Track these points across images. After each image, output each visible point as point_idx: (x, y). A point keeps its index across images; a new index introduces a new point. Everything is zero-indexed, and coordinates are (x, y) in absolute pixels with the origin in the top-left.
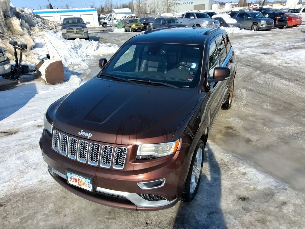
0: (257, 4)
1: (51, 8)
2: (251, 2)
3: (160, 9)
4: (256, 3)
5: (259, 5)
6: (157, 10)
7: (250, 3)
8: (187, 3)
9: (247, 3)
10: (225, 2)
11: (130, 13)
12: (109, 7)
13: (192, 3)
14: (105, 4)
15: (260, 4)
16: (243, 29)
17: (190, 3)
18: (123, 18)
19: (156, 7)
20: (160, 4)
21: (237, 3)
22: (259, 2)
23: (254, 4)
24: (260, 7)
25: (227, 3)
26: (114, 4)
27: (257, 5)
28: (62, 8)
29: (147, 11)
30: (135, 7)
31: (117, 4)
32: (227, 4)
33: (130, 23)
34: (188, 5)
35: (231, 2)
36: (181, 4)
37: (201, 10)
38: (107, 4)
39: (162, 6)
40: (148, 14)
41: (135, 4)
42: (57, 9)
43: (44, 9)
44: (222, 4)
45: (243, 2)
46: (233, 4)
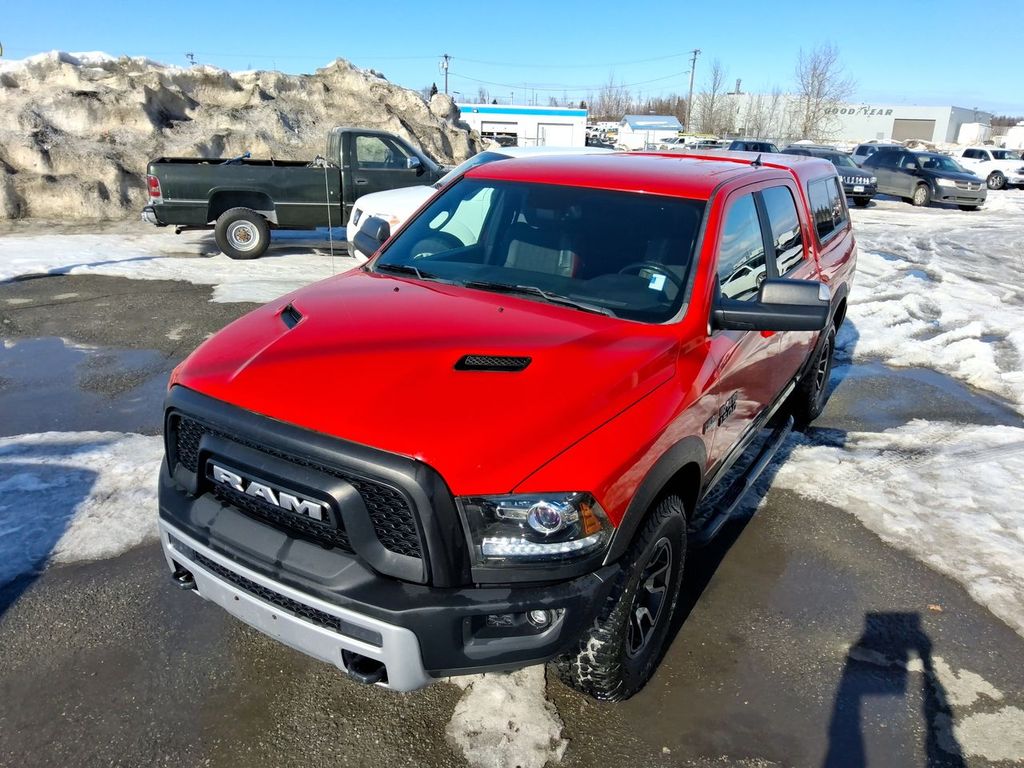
3: (780, 123)
8: (873, 111)
17: (881, 112)
19: (769, 115)
20: (781, 107)
29: (733, 127)
30: (696, 111)
34: (875, 116)
36: (852, 112)
39: (788, 116)
44: (1001, 125)
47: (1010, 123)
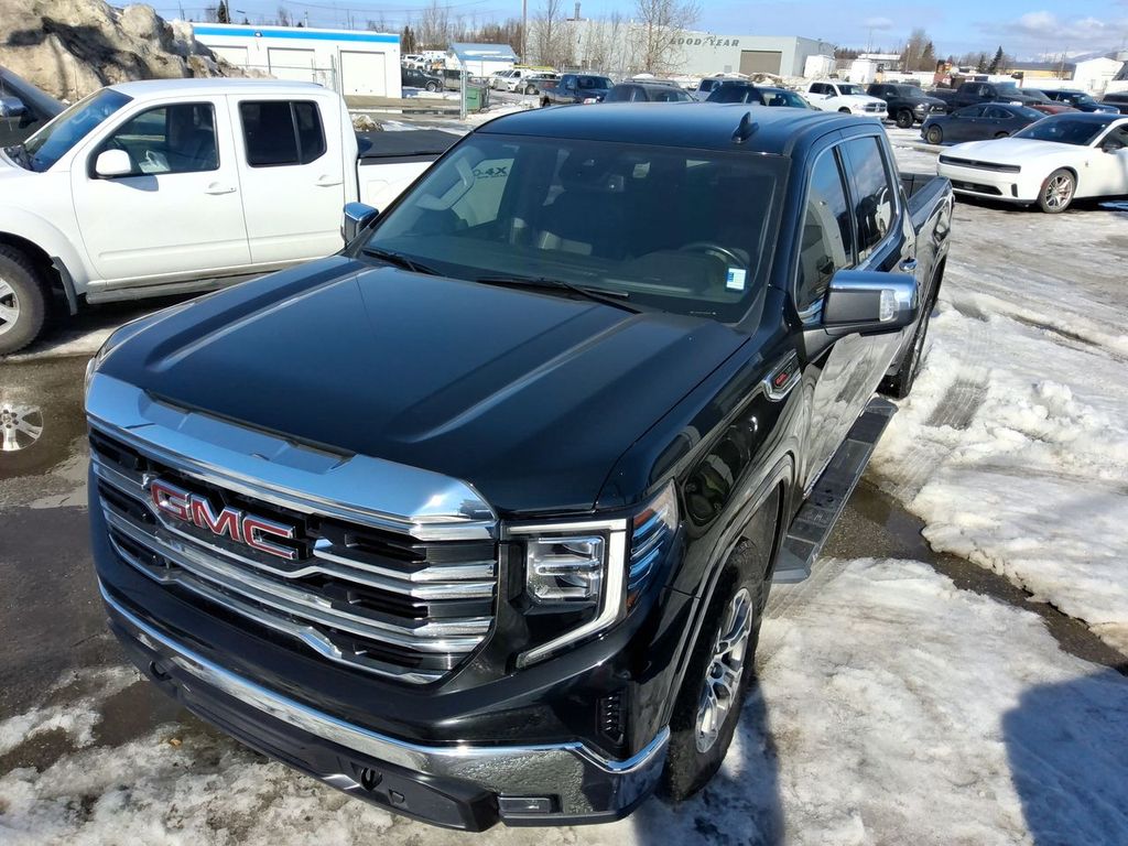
0: (968, 68)
2: (950, 57)
3: (622, 54)
4: (969, 61)
5: (978, 71)
7: (946, 59)
8: (719, 41)
9: (933, 61)
10: (857, 50)
13: (735, 43)
15: (980, 67)
17: (727, 43)
19: (610, 45)
20: (622, 36)
21: (899, 57)
22: (980, 58)
23: (960, 65)
25: (864, 53)
27: (969, 71)
29: (575, 61)
30: (532, 40)
32: (861, 57)
34: (722, 48)
35: (878, 53)
36: (698, 42)
38: (429, 21)
40: (579, 66)
41: (532, 28)
44: (844, 57)
45: (920, 56)
46: (881, 57)
47: (853, 56)
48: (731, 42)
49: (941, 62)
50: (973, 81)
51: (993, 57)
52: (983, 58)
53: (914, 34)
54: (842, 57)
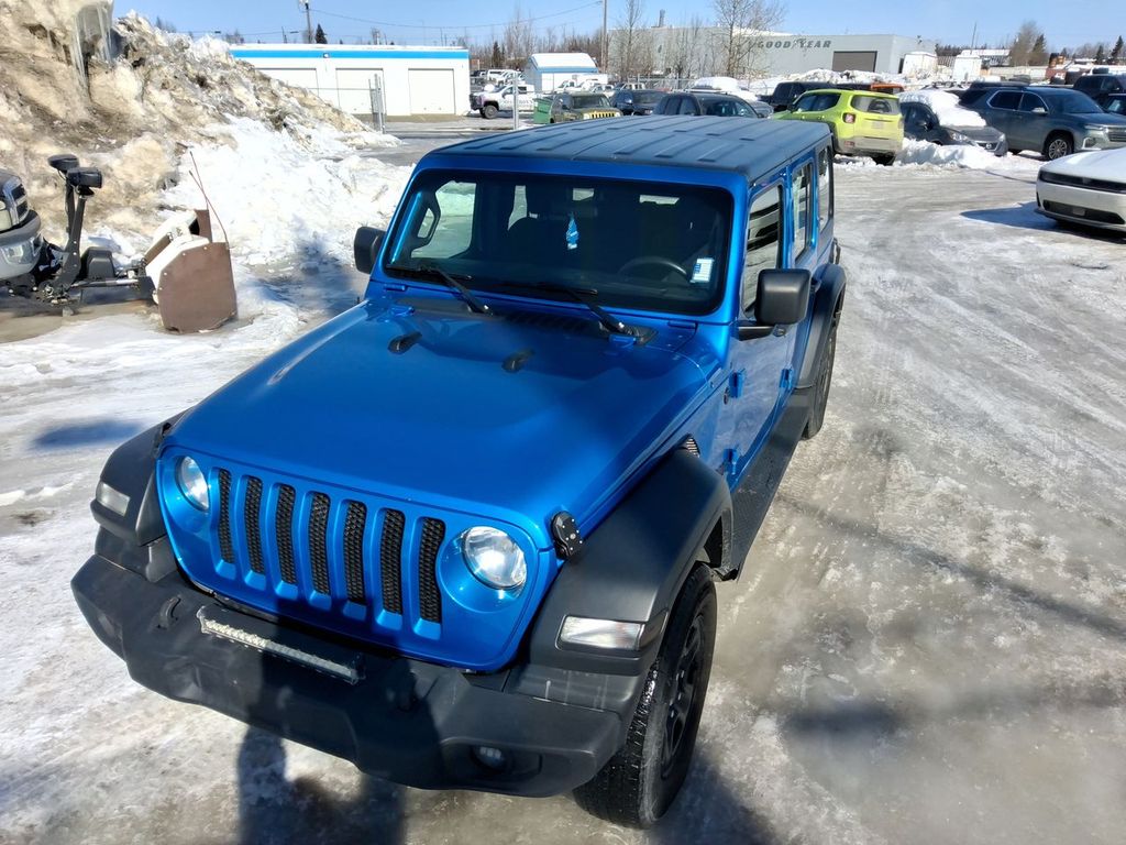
0: (1084, 60)
1: (321, 38)
2: (1065, 50)
3: (702, 62)
4: (1084, 53)
5: (1096, 63)
6: (693, 64)
7: (1059, 52)
8: (810, 43)
9: (1045, 55)
10: (959, 45)
11: (592, 71)
12: (521, 43)
13: (827, 44)
14: (509, 34)
15: (1099, 58)
16: (1009, 154)
17: (818, 45)
18: (562, 86)
19: (689, 52)
20: (702, 41)
21: (1007, 53)
22: (1097, 50)
23: (1074, 57)
24: (1095, 71)
25: (967, 48)
26: (540, 33)
27: (1085, 63)
28: (360, 42)
29: (655, 68)
30: (613, 50)
31: (554, 37)
32: (965, 53)
33: (575, 107)
34: (813, 48)
35: (984, 48)
36: (787, 44)
37: (856, 72)
38: (513, 36)
39: (710, 50)
40: (658, 76)
41: (613, 38)
42: (341, 43)
43: (295, 42)
44: (947, 54)
45: (1030, 51)
46: (988, 53)
47: (956, 52)
48: (822, 44)
49: (1054, 56)
50: (1091, 74)
51: (1112, 46)
52: (1101, 49)
53: (1024, 27)
54: (945, 55)
